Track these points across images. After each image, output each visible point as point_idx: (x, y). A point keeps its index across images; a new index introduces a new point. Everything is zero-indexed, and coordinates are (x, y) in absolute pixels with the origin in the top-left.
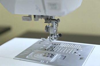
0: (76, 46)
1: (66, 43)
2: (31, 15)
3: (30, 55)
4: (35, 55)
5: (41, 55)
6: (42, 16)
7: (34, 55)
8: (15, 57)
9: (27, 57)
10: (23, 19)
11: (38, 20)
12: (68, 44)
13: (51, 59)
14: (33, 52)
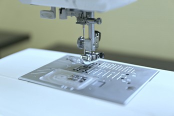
0: (127, 68)
1: (111, 63)
2: (55, 8)
3: (46, 75)
4: (55, 76)
5: (65, 77)
6: (71, 10)
7: (53, 76)
8: (22, 77)
9: (41, 78)
10: (42, 15)
11: (66, 18)
12: (115, 64)
13: (80, 85)
14: (52, 72)
